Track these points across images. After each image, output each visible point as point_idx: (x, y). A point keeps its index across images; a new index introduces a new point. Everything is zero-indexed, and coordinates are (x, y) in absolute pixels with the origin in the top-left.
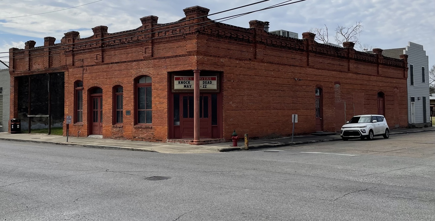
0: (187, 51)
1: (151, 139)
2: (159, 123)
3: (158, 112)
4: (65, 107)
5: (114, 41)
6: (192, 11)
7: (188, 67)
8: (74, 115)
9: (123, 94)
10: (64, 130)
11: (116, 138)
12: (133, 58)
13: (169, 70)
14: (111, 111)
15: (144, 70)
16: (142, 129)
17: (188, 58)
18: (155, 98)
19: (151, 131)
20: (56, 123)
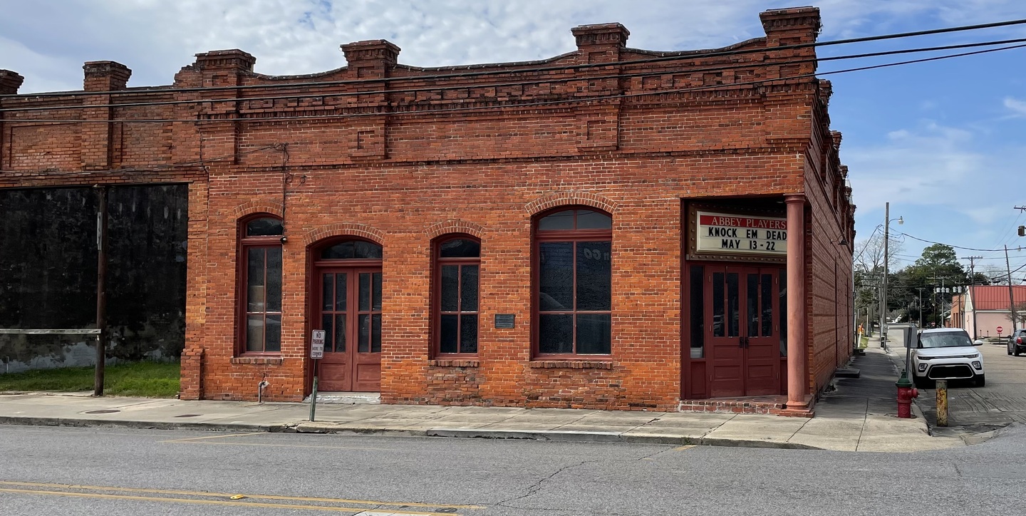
0: (768, 137)
1: (607, 401)
2: (644, 353)
3: (641, 319)
4: (188, 299)
5: (442, 93)
6: (796, 19)
7: (768, 185)
8: (235, 328)
9: (479, 261)
10: (190, 378)
11: (446, 402)
12: (527, 149)
13: (689, 193)
14: (425, 314)
15: (578, 188)
16: (566, 370)
17: (770, 158)
18: (626, 275)
19: (606, 378)
20: (36, 354)
